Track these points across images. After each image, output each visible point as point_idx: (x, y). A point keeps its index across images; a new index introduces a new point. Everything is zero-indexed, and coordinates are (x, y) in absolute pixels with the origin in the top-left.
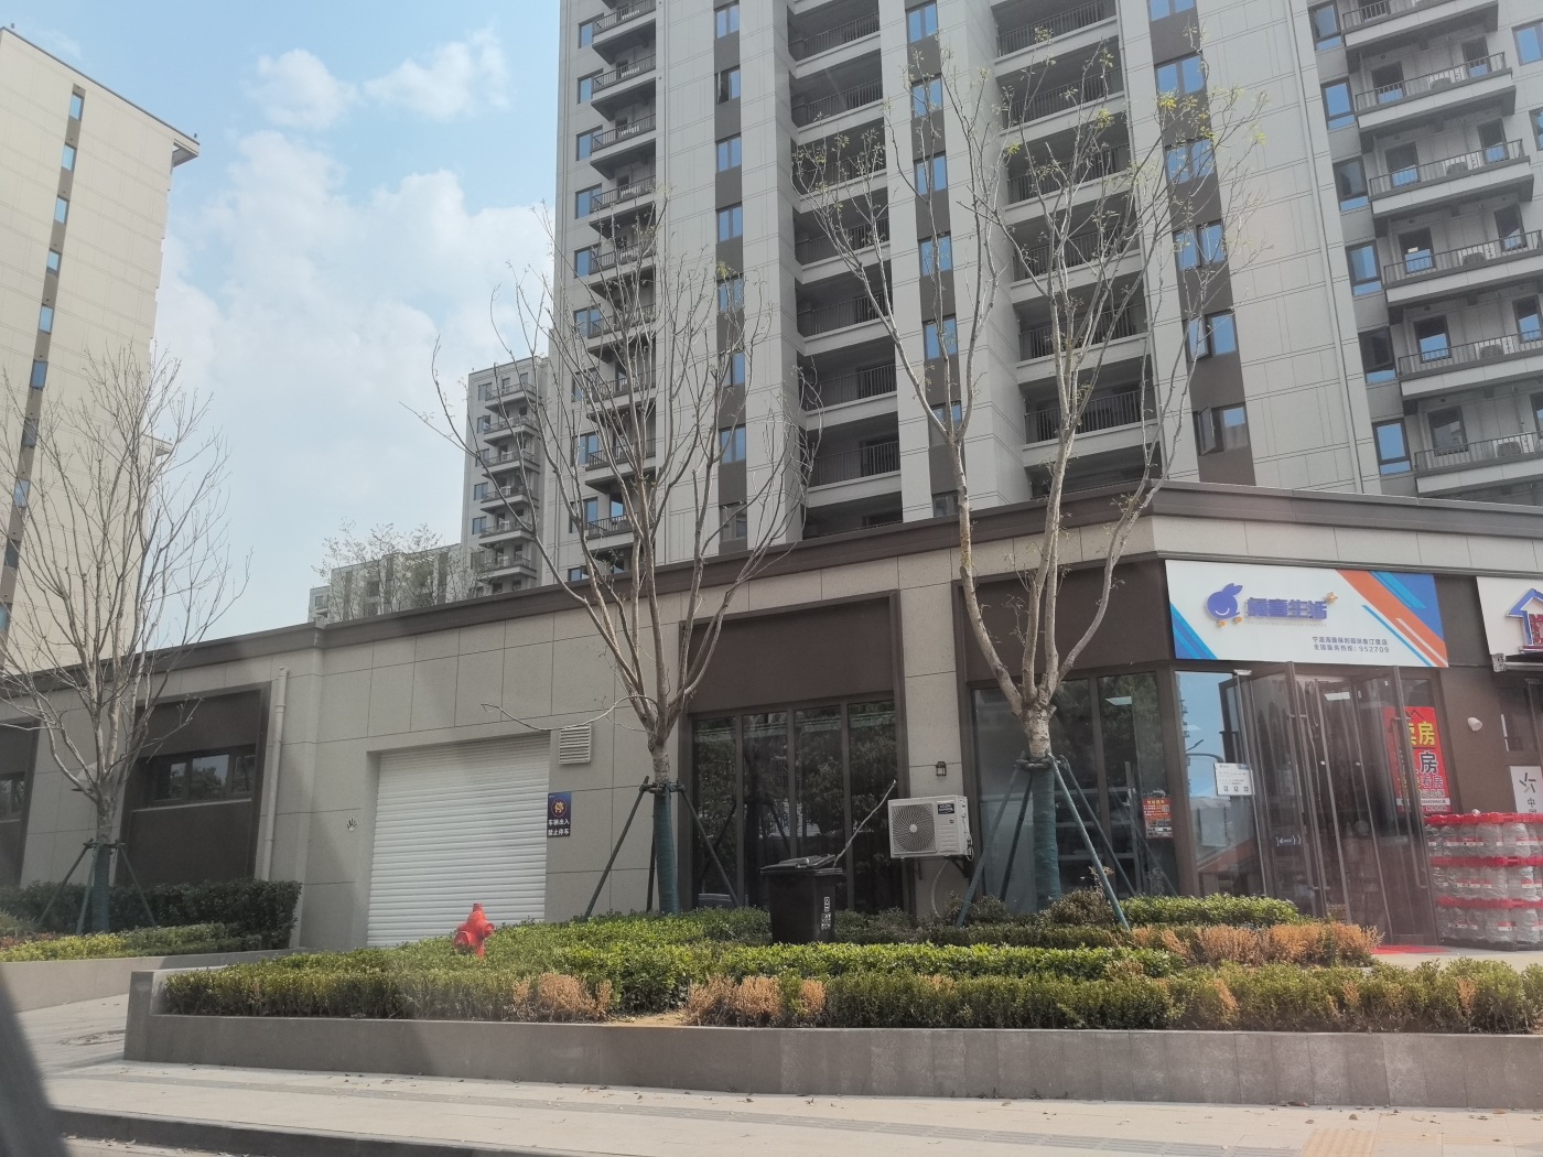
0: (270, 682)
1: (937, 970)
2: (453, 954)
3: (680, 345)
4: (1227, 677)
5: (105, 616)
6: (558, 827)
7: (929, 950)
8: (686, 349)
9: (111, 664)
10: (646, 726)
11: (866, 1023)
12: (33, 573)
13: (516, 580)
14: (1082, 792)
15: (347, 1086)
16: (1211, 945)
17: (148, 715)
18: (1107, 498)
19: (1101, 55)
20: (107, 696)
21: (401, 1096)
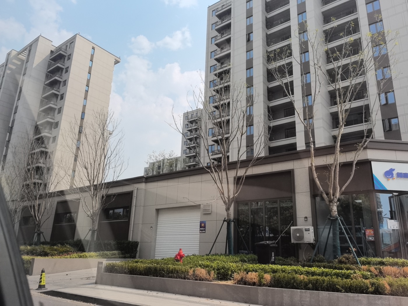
0: (133, 191)
1: (302, 274)
2: (174, 261)
3: (234, 105)
4: (391, 195)
5: (95, 174)
6: (202, 230)
7: (300, 268)
8: (236, 106)
9: (96, 186)
10: (225, 204)
11: (282, 287)
12: (80, 163)
13: (194, 166)
14: (347, 227)
15: (148, 294)
16: (385, 272)
17: (105, 198)
18: (354, 144)
19: (351, 23)
20: (95, 193)
21: (160, 297)
